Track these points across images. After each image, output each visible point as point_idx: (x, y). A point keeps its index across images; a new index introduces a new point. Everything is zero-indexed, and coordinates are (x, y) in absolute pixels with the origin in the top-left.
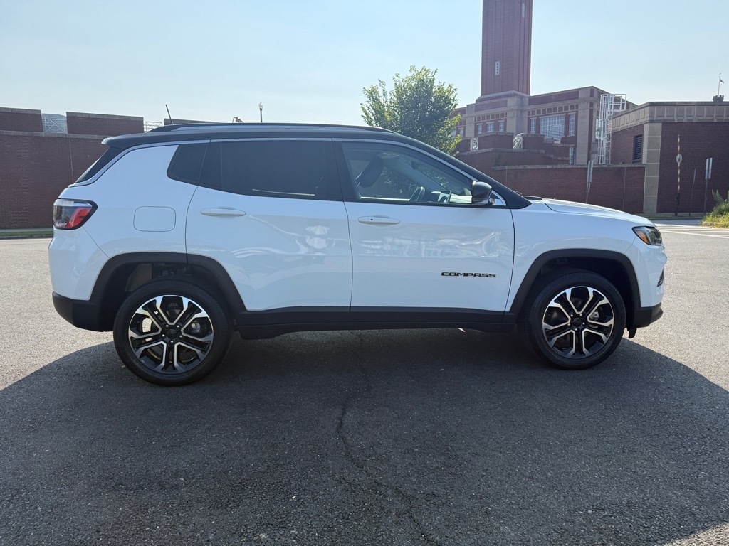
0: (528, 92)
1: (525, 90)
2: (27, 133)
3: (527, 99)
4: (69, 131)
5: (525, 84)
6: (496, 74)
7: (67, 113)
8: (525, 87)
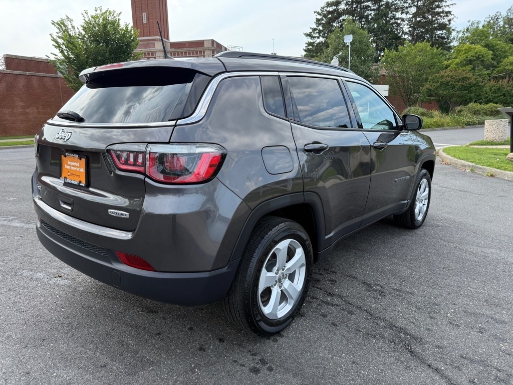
0: (168, 39)
1: (166, 37)
3: (169, 44)
5: (166, 32)
6: (144, 22)
8: (166, 34)
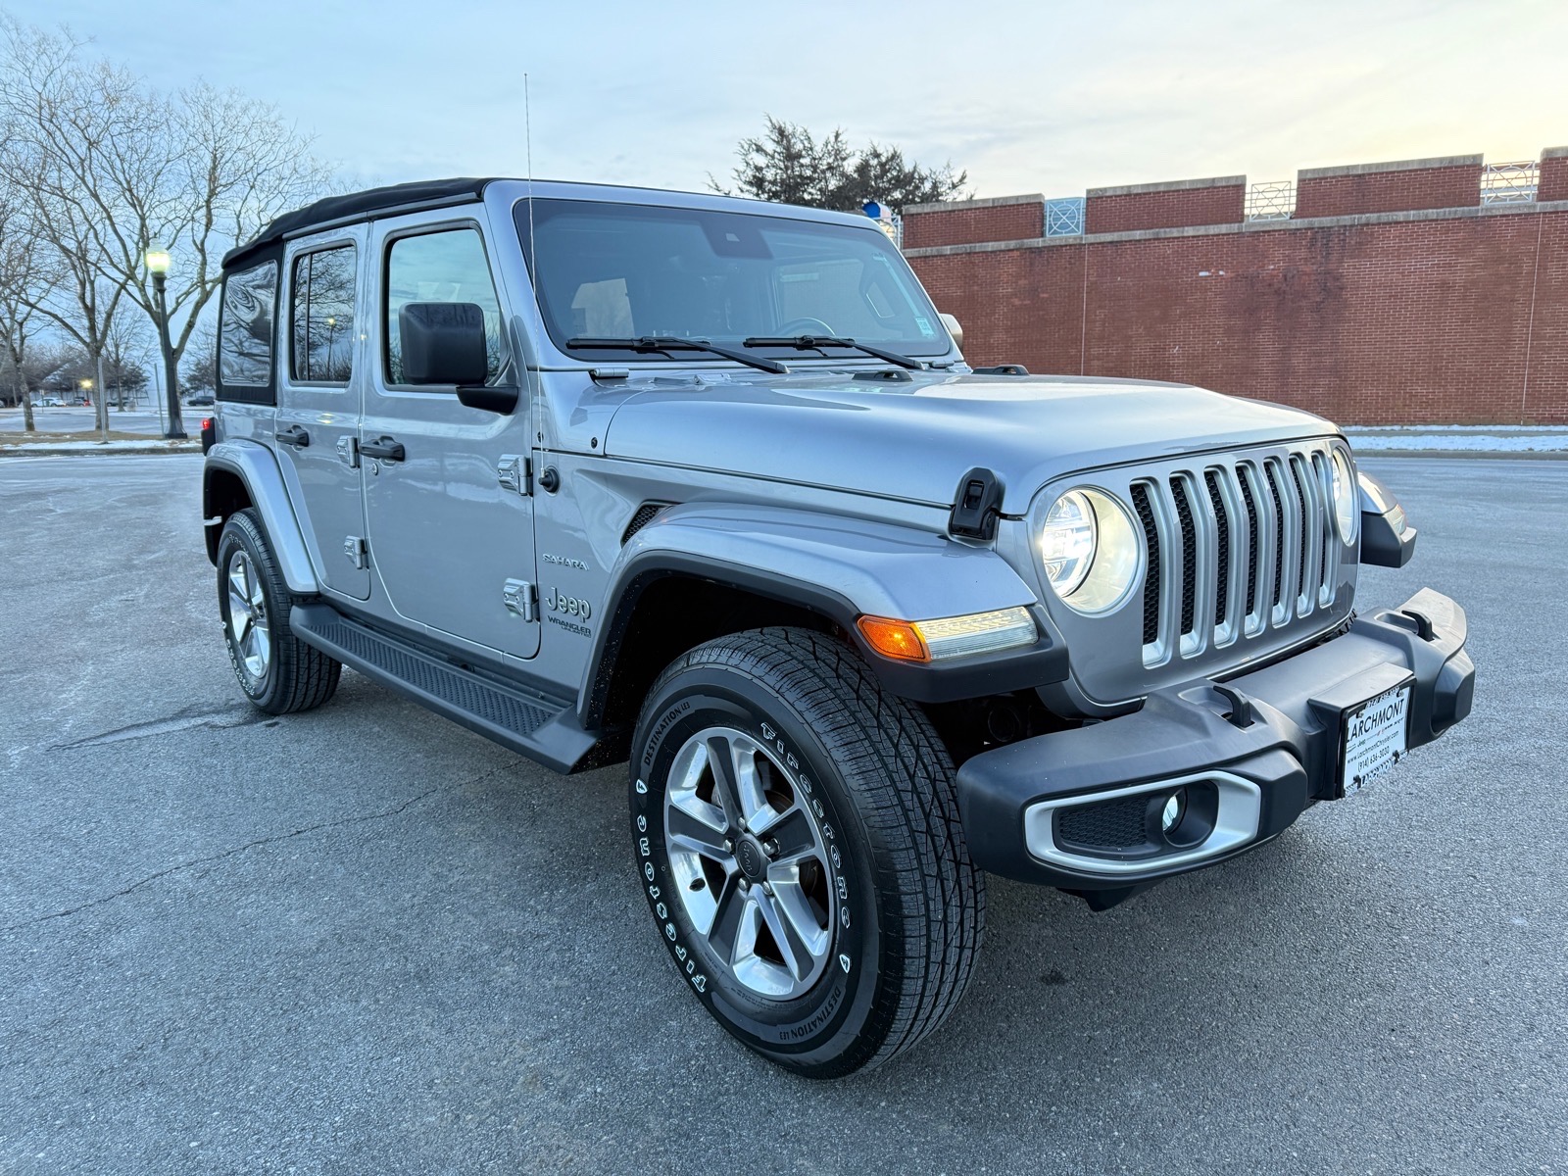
2: (1012, 244)
4: (1088, 231)
7: (1089, 191)
